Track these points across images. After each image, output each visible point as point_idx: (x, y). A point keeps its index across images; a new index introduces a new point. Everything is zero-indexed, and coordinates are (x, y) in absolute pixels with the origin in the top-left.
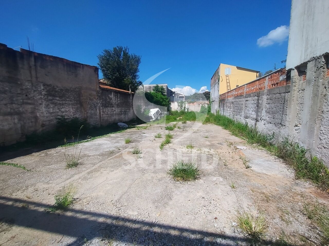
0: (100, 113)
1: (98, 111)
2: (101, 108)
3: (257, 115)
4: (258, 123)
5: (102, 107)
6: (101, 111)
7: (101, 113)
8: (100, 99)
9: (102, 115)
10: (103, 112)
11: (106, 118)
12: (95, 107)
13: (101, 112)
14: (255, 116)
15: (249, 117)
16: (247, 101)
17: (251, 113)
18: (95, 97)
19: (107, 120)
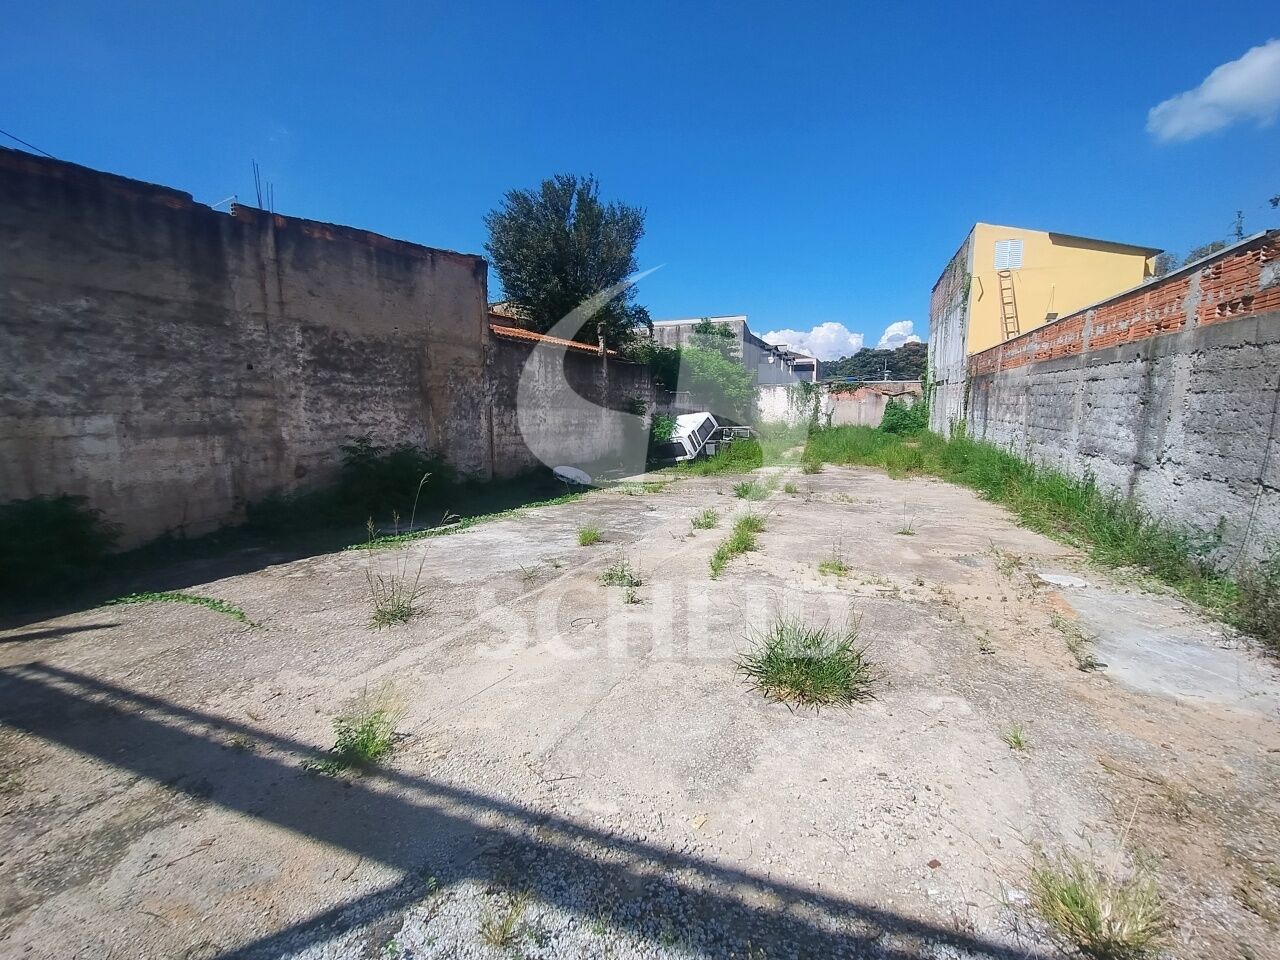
0: (491, 430)
1: (484, 422)
2: (495, 411)
3: (1143, 443)
4: (1143, 475)
5: (498, 405)
6: (495, 421)
7: (496, 429)
8: (491, 379)
9: (500, 436)
10: (502, 424)
11: (512, 448)
12: (475, 406)
13: (494, 424)
14: (1130, 448)
15: (1102, 451)
16: (1095, 380)
17: (1111, 432)
18: (474, 369)
19: (515, 457)
